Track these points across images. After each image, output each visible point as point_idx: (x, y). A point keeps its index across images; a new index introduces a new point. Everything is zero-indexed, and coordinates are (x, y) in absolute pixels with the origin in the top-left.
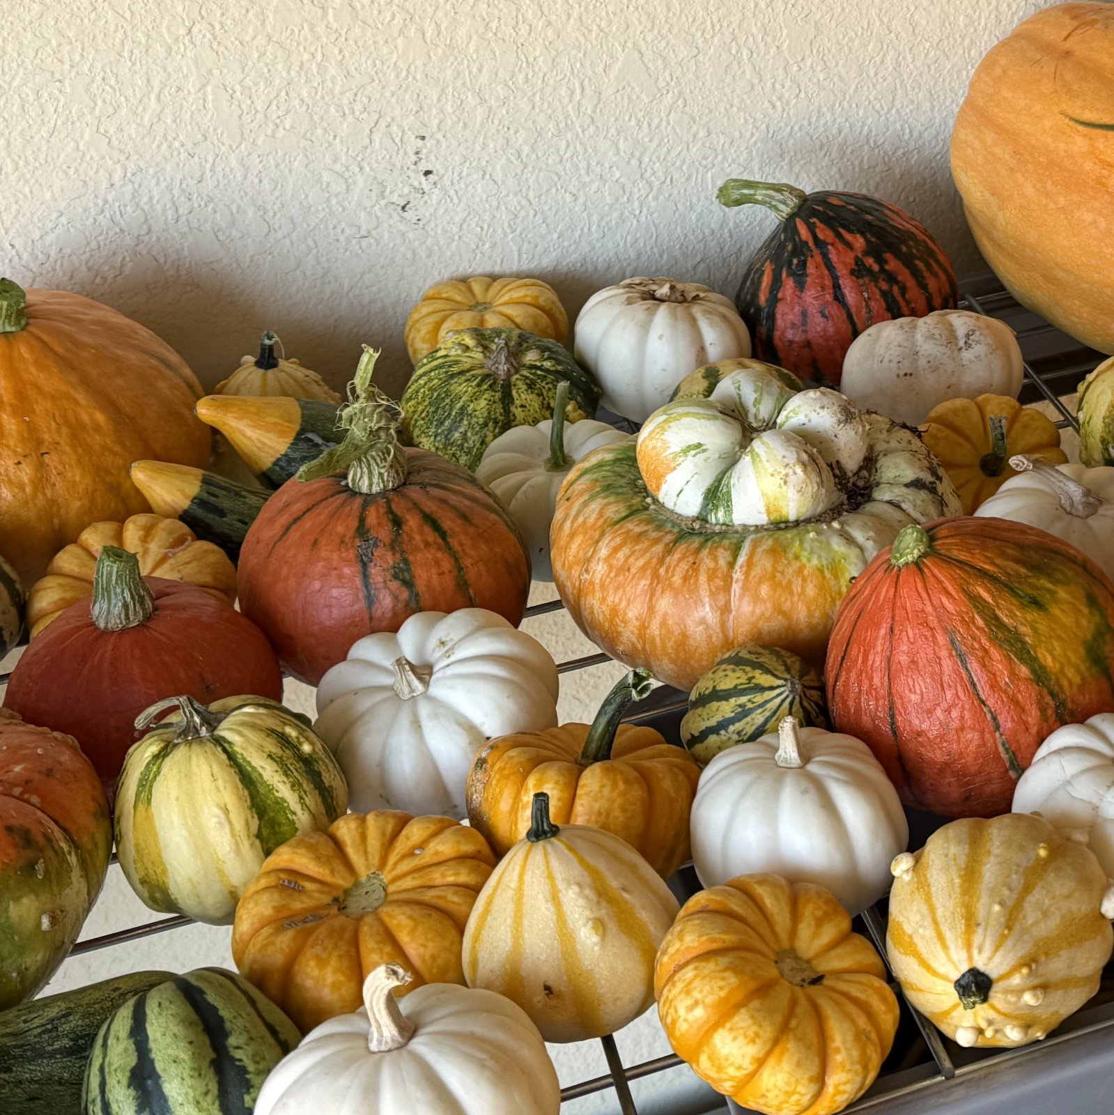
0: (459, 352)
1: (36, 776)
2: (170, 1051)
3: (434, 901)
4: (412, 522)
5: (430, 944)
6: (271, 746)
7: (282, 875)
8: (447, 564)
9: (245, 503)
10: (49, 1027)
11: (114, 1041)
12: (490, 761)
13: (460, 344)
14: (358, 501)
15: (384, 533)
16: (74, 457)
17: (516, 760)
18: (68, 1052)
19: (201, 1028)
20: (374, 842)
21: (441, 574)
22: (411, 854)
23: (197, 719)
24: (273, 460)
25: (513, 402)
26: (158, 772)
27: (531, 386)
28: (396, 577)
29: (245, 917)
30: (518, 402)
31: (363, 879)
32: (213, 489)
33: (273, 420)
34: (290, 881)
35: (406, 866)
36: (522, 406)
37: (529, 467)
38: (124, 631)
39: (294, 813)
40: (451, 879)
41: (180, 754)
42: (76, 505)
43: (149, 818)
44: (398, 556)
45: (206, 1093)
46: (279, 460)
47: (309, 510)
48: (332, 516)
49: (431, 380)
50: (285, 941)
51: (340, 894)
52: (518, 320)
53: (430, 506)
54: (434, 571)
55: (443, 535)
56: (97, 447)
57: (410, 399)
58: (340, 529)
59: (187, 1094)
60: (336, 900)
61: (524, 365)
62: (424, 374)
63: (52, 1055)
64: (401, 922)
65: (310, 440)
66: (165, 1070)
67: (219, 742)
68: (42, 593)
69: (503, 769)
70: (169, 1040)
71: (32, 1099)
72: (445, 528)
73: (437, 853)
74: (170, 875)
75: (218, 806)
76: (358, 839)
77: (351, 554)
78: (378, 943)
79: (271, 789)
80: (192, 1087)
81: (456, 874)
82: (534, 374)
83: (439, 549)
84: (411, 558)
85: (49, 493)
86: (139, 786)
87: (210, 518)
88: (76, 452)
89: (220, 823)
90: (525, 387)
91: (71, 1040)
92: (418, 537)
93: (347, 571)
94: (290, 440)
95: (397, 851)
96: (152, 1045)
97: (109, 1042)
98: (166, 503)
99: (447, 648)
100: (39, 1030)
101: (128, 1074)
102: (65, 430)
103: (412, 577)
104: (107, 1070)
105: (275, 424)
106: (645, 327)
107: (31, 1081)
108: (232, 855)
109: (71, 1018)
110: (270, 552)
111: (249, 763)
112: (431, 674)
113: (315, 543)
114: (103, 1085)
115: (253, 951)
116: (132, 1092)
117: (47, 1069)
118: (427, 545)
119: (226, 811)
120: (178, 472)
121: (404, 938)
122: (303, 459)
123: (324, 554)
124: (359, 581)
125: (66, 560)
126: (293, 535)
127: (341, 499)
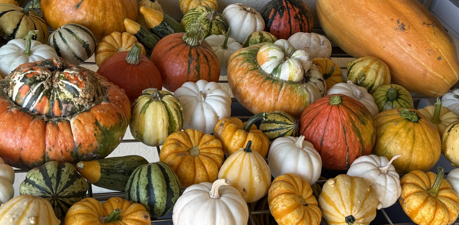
0: (202, 11)
1: (121, 100)
2: (157, 183)
3: (212, 158)
4: (202, 56)
5: (212, 169)
6: (175, 107)
7: (176, 141)
8: (207, 69)
9: (149, 36)
10: (119, 166)
11: (142, 176)
12: (225, 125)
13: (202, 10)
14: (189, 47)
15: (195, 57)
16: (113, 13)
17: (233, 127)
18: (124, 174)
19: (164, 178)
20: (197, 138)
21: (206, 71)
22: (205, 143)
23: (158, 95)
24: (155, 26)
25: (212, 28)
26: (148, 106)
27: (217, 25)
28: (196, 68)
29: (167, 149)
30: (213, 28)
31: (194, 147)
32: (143, 31)
33: (157, 17)
34: (178, 143)
35: (204, 146)
36: (214, 29)
37: (217, 46)
38: (134, 65)
39: (176, 125)
40: (216, 153)
41: (154, 103)
42: (110, 25)
43: (144, 117)
44: (197, 63)
45: (164, 196)
46: (156, 27)
47: (177, 46)
48: (183, 49)
49: (193, 16)
50: (179, 158)
51: (189, 149)
52: (209, 6)
53: (206, 53)
54: (205, 69)
55: (208, 61)
56: (118, 13)
57: (186, 19)
58: (185, 53)
59: (160, 195)
60: (188, 150)
61: (216, 19)
62: (191, 14)
63: (119, 173)
64: (205, 161)
65: (165, 24)
66: (155, 188)
67: (163, 102)
68: (102, 46)
69: (229, 128)
70: (157, 180)
71: (112, 183)
72: (208, 59)
73: (212, 145)
74: (145, 132)
75: (162, 119)
76: (193, 136)
77: (187, 60)
78: (200, 165)
79: (173, 118)
80: (162, 194)
81: (217, 152)
82: (218, 22)
83: (207, 64)
84: (200, 65)
85: (105, 20)
86: (142, 108)
87: (141, 37)
88: (113, 12)
89: (161, 123)
90: (215, 25)
91: (124, 171)
92: (202, 60)
93: (185, 64)
94: (160, 23)
95: (202, 141)
96: (152, 180)
97: (141, 176)
98: (131, 31)
99: (210, 91)
100: (117, 166)
101: (146, 186)
102: (112, 6)
103: (199, 70)
104: (139, 183)
105: (158, 18)
106: (245, 17)
107: (113, 179)
108: (162, 132)
109: (124, 165)
110: (165, 53)
111: (170, 110)
112: (206, 97)
113: (178, 55)
114: (138, 187)
115: (170, 159)
116: (146, 191)
117: (117, 177)
118: (204, 63)
119: (163, 121)
120: (135, 24)
121: (207, 166)
122: (162, 28)
123: (180, 58)
124: (187, 67)
125: (108, 39)
126: (173, 51)
127: (184, 45)
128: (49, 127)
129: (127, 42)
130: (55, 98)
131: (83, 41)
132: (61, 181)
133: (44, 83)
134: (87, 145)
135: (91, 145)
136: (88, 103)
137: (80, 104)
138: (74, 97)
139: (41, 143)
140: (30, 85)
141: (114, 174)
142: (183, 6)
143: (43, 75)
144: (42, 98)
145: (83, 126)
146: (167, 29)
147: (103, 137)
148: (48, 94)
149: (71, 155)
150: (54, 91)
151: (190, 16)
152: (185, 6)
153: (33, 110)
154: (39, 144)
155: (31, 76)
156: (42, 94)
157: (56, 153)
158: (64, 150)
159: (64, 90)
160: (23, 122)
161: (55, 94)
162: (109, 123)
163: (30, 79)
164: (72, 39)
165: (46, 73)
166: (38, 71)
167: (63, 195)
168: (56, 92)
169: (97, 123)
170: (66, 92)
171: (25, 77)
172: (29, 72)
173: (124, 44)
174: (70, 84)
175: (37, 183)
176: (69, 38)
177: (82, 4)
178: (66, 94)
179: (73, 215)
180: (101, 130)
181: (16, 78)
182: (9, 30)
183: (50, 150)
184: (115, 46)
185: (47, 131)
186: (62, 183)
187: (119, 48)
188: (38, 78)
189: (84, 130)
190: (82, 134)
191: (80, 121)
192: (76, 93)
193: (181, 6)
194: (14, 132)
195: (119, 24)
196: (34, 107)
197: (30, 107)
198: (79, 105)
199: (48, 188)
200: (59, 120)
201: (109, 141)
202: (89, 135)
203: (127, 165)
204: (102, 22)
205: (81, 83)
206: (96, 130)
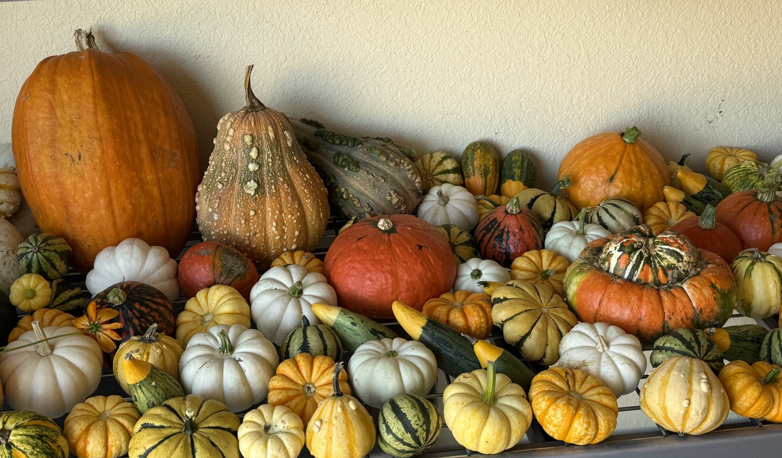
9: (695, 203)
14: (765, 203)
15: (777, 213)
16: (650, 182)
18: (752, 341)
23: (759, 256)
24: (697, 192)
26: (753, 269)
38: (710, 230)
41: (759, 264)
42: (649, 196)
43: (750, 282)
46: (699, 192)
47: (748, 205)
48: (758, 207)
49: (740, 174)
56: (656, 181)
57: (731, 180)
58: (763, 210)
62: (736, 172)
63: (747, 341)
65: (709, 187)
67: (770, 263)
74: (754, 298)
75: (773, 281)
77: (768, 218)
85: (644, 191)
86: (746, 272)
87: (688, 205)
89: (773, 286)
91: (752, 338)
93: (766, 223)
94: (704, 186)
98: (675, 199)
100: (743, 333)
102: (648, 174)
105: (700, 181)
107: (742, 347)
108: (775, 296)
109: (750, 332)
110: (737, 215)
111: (780, 270)
113: (755, 214)
117: (746, 345)
119: (776, 283)
120: (676, 190)
122: (707, 193)
123: (758, 217)
124: (770, 227)
125: (653, 211)
126: (746, 210)
127: (758, 202)
128: (663, 294)
129: (677, 212)
130: (658, 265)
131: (632, 215)
132: (701, 344)
133: (641, 250)
134: (708, 310)
135: (712, 310)
136: (692, 267)
137: (686, 269)
138: (678, 261)
139: (660, 311)
140: (630, 253)
141: (743, 341)
142: (715, 167)
143: (639, 242)
144: (643, 266)
145: (701, 290)
146: (714, 193)
147: (723, 301)
148: (648, 261)
149: (692, 323)
150: (653, 258)
151: (736, 175)
152: (718, 166)
153: (637, 279)
154: (658, 312)
155: (629, 244)
156: (642, 262)
157: (676, 322)
158: (684, 318)
159: (665, 255)
160: (636, 291)
161: (656, 261)
162: (725, 285)
163: (628, 248)
164: (620, 213)
165: (642, 240)
166: (633, 239)
167: (708, 359)
168: (657, 259)
169: (713, 286)
170: (668, 257)
171: (622, 245)
172: (625, 240)
173: (673, 215)
174: (671, 248)
175: (676, 348)
176: (617, 213)
177: (616, 176)
178: (669, 260)
179: (732, 375)
180: (720, 294)
181: (612, 249)
182: (547, 214)
183: (670, 319)
184: (663, 218)
185: (662, 298)
186: (703, 346)
187: (668, 220)
188: (635, 246)
189: (702, 294)
190: (701, 298)
191: (694, 285)
192: (679, 257)
193: (711, 167)
194: (629, 302)
195: (658, 193)
196: (637, 276)
197: (633, 277)
198: (684, 270)
199: (690, 352)
200: (670, 287)
201: (728, 305)
202: (708, 299)
203: (753, 332)
204: (641, 194)
205: (682, 245)
206: (715, 293)
